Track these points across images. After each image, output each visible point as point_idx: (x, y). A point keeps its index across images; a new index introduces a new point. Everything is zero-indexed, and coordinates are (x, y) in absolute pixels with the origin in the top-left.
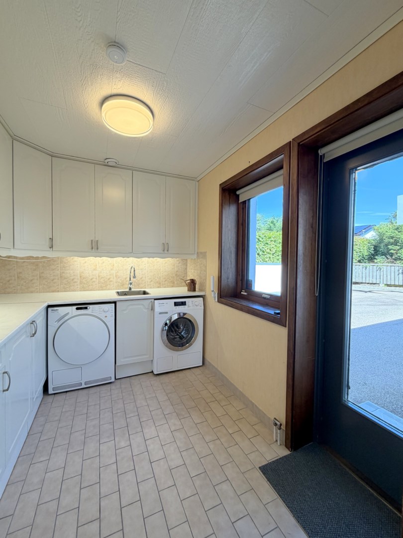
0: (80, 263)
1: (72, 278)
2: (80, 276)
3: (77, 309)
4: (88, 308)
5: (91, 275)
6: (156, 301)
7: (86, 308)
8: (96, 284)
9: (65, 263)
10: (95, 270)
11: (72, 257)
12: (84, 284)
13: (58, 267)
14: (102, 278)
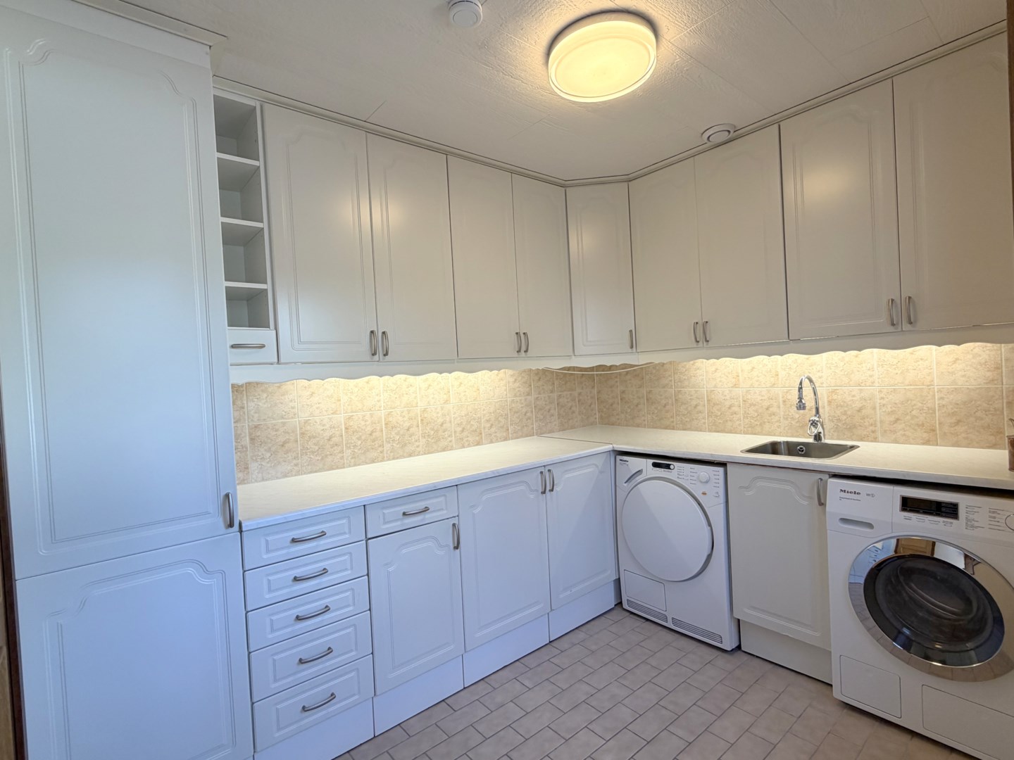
0: (706, 372)
1: (694, 403)
2: (708, 401)
3: (655, 465)
4: (672, 467)
5: (728, 397)
6: (833, 482)
7: (668, 467)
8: (739, 420)
9: (681, 373)
10: (735, 386)
11: (692, 362)
12: (716, 416)
13: (671, 381)
14: (751, 405)
